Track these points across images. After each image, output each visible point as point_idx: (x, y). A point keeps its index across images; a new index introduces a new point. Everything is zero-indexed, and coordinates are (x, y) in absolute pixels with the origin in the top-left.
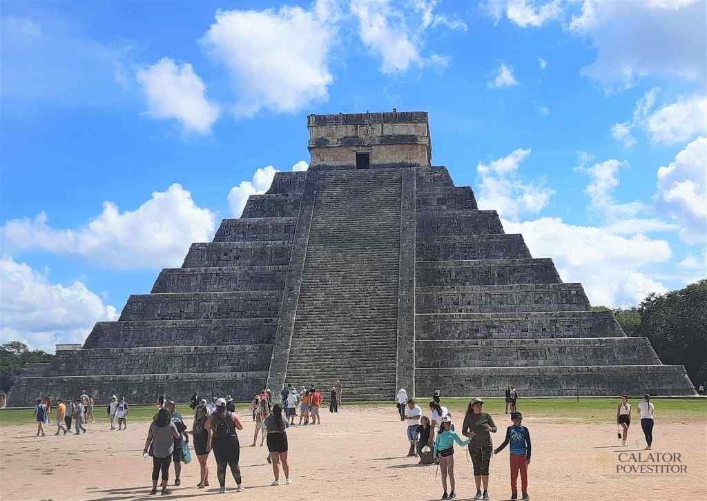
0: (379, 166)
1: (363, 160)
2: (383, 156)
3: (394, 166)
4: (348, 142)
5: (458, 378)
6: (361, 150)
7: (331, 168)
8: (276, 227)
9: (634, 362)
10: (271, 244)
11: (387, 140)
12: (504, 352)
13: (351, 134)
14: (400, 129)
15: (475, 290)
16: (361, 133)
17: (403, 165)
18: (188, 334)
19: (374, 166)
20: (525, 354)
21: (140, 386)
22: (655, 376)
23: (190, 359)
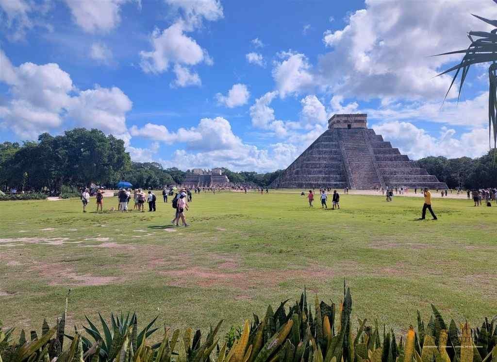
0: (355, 128)
1: (349, 126)
2: (354, 125)
3: (358, 128)
4: (345, 122)
5: (391, 185)
6: (349, 124)
7: (341, 128)
8: (332, 145)
9: (432, 181)
10: (333, 149)
11: (356, 121)
12: (401, 179)
13: (346, 119)
14: (359, 118)
15: (389, 162)
16: (349, 119)
17: (360, 128)
18: (320, 172)
19: (353, 128)
20: (406, 179)
21: (315, 184)
22: (439, 185)
23: (324, 178)
